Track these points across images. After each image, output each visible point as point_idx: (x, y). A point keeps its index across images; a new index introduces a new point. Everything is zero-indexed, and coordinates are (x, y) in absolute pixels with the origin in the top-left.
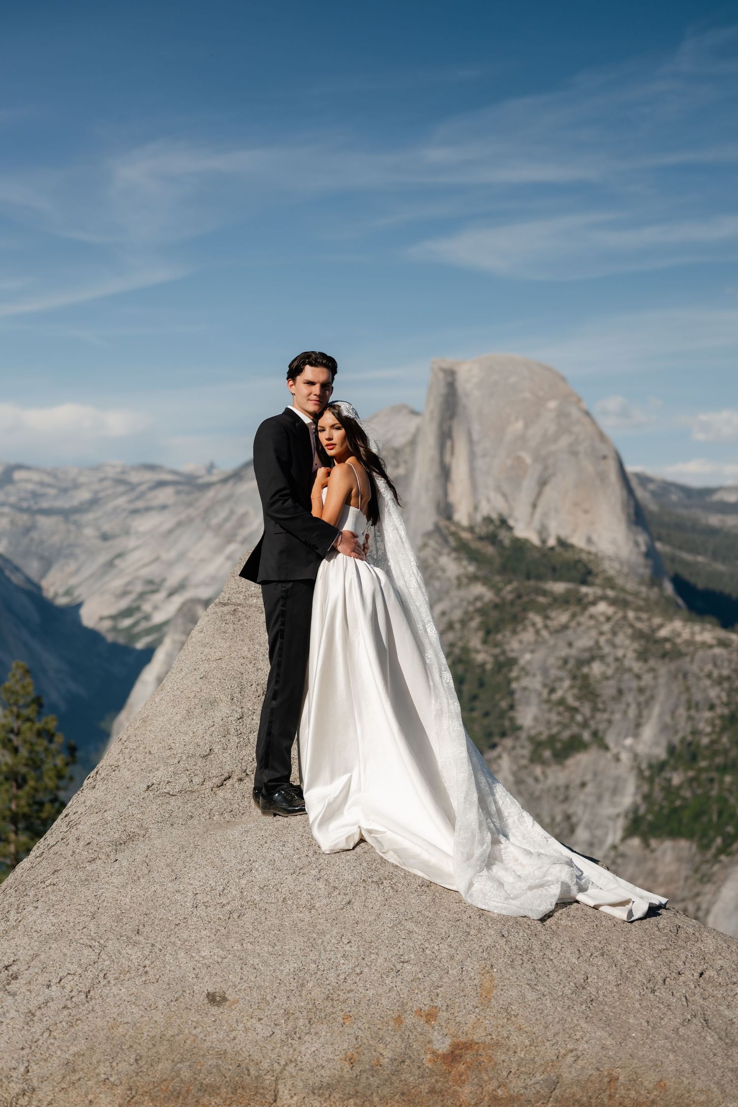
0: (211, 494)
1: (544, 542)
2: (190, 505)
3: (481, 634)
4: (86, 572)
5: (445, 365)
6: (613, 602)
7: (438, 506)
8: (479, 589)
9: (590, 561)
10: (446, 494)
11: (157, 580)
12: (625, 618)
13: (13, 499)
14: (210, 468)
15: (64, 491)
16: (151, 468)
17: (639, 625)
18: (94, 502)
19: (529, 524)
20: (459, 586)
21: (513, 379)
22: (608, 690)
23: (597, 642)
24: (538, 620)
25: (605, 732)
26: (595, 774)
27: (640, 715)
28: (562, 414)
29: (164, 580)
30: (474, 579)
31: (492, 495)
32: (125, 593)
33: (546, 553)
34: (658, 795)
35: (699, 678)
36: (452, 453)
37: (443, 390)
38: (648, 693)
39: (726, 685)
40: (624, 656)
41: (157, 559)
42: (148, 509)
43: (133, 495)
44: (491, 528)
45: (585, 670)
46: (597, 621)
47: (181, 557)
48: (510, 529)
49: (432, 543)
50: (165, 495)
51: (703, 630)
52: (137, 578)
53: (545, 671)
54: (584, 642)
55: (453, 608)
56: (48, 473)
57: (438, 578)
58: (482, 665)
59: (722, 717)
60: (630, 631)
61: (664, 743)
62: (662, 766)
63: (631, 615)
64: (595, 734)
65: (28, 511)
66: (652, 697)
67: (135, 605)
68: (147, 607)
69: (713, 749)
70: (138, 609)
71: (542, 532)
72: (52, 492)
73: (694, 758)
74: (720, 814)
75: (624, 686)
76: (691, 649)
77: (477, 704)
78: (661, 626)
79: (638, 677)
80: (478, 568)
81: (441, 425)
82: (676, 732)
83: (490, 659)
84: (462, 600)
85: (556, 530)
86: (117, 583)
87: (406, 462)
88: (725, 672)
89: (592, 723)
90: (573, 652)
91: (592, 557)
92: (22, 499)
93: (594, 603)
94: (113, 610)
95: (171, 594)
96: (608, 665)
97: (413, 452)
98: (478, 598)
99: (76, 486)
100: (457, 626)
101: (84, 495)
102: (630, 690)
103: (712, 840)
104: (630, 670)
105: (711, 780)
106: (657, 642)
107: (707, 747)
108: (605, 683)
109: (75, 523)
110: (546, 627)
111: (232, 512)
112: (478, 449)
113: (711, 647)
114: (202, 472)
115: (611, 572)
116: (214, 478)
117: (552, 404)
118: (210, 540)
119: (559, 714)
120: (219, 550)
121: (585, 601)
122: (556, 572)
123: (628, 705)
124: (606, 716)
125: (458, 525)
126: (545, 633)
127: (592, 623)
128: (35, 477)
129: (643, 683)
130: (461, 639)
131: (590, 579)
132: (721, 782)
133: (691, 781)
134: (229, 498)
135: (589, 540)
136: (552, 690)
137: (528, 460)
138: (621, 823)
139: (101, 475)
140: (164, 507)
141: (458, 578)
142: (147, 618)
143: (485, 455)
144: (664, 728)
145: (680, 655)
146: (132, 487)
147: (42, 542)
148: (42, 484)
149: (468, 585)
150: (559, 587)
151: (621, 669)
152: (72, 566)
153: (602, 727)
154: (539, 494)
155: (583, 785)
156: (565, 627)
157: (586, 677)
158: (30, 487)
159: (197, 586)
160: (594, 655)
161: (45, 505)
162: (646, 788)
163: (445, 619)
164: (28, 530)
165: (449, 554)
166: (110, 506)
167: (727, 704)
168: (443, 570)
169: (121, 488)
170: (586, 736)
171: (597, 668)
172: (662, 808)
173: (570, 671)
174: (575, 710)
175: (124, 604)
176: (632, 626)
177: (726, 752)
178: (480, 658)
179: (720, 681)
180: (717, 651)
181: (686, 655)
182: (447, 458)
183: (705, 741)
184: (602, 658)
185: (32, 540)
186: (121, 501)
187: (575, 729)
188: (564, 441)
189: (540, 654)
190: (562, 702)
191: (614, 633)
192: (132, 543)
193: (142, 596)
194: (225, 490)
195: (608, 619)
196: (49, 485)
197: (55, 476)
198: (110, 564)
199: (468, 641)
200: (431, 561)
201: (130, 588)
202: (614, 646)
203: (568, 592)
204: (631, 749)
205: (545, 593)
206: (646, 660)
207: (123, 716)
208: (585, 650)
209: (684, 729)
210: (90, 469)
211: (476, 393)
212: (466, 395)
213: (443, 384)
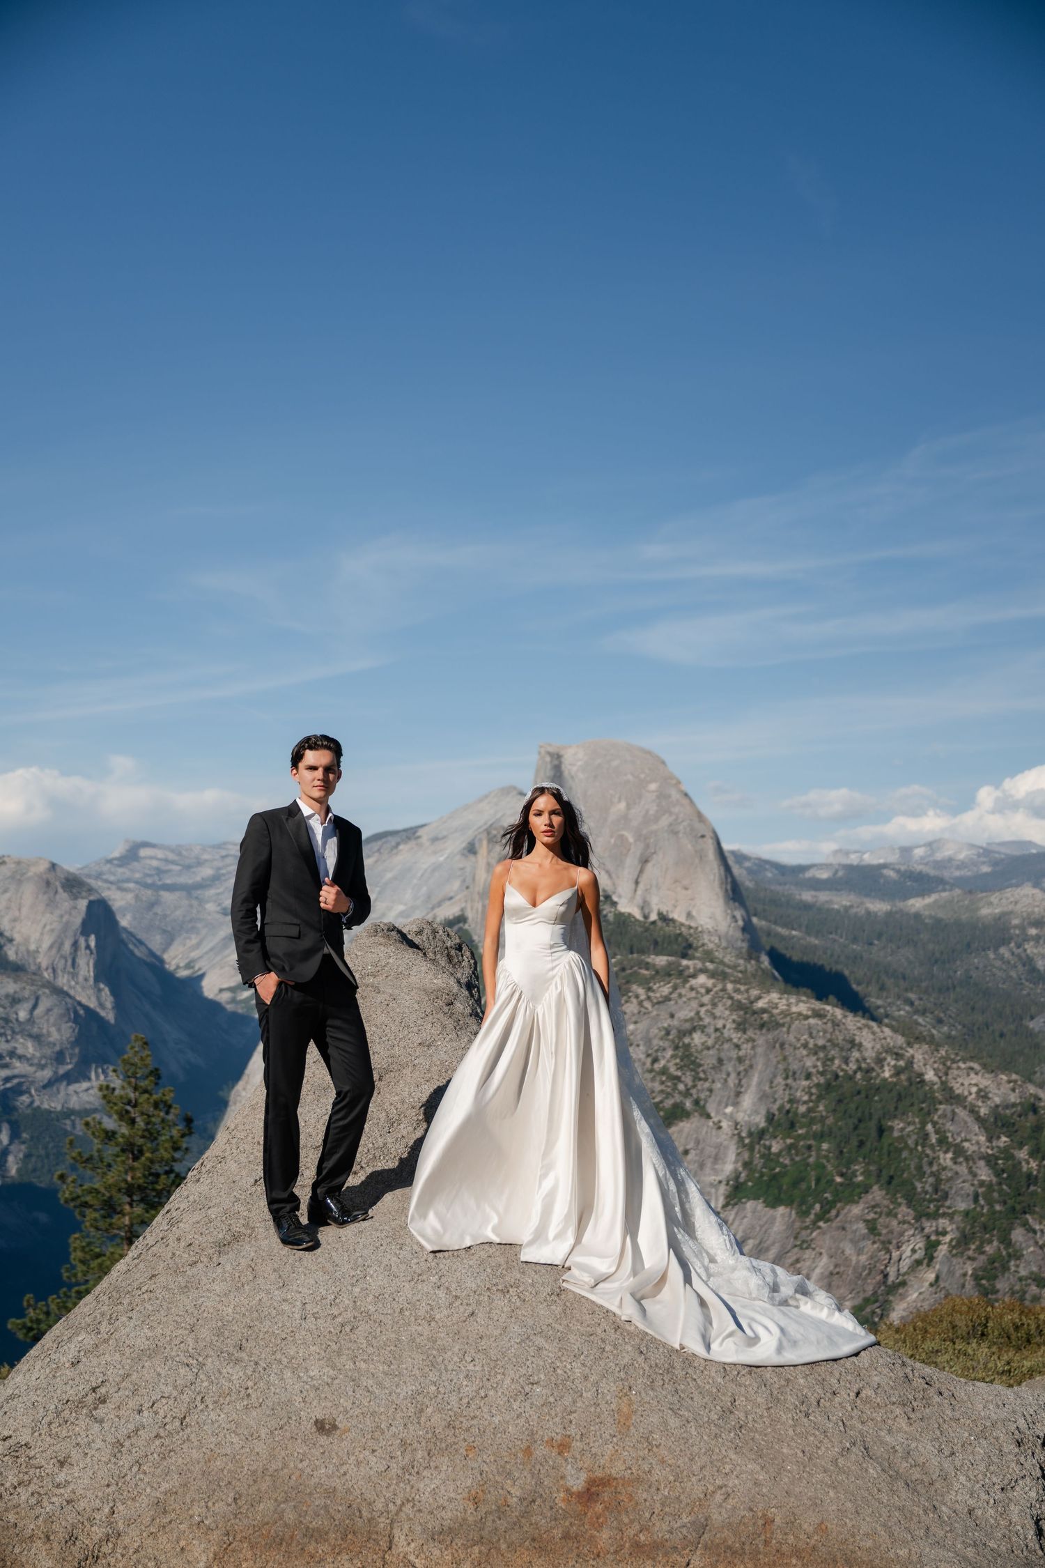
1: (646, 917)
4: (206, 946)
5: (551, 749)
6: (712, 975)
9: (691, 935)
12: (724, 990)
13: (137, 875)
15: (188, 867)
17: (737, 997)
19: (632, 899)
21: (615, 763)
22: (709, 1059)
23: (698, 1013)
24: (641, 991)
25: (706, 1101)
26: (698, 1142)
27: (740, 1085)
28: (662, 795)
33: (649, 927)
34: (758, 1162)
35: (795, 1048)
37: (550, 772)
38: (747, 1062)
39: (821, 1055)
40: (724, 1027)
45: (687, 1040)
46: (698, 992)
48: (614, 904)
51: (799, 1001)
53: (648, 1041)
54: (685, 1013)
56: (172, 851)
59: (818, 1085)
60: (729, 1002)
61: (763, 1112)
62: (762, 1134)
63: (730, 986)
64: (697, 1102)
65: (152, 886)
66: (751, 1066)
69: (811, 1120)
71: (644, 906)
72: (176, 868)
73: (792, 1125)
74: (818, 1180)
75: (723, 1055)
76: (788, 1019)
78: (759, 998)
79: (738, 1047)
82: (775, 1100)
85: (658, 905)
88: (821, 1042)
89: (694, 1091)
90: (675, 1022)
91: (692, 931)
92: (146, 876)
93: (694, 976)
94: (232, 983)
96: (709, 1036)
99: (200, 863)
101: (207, 872)
102: (730, 1059)
103: (812, 1207)
104: (730, 1040)
105: (809, 1148)
106: (755, 1013)
107: (804, 1116)
108: (705, 1052)
109: (196, 898)
110: (649, 998)
113: (807, 1017)
115: (711, 946)
117: (653, 786)
119: (662, 1083)
121: (686, 973)
122: (658, 946)
123: (728, 1075)
124: (707, 1085)
126: (647, 1004)
127: (693, 994)
128: (160, 854)
129: (741, 1053)
131: (690, 952)
132: (819, 1149)
133: (790, 1147)
135: (689, 915)
136: (655, 1060)
137: (631, 840)
138: (723, 1189)
139: (224, 853)
144: (763, 1097)
145: (779, 1025)
147: (165, 916)
148: (166, 861)
150: (661, 960)
151: (721, 1039)
152: (194, 941)
153: (702, 1096)
154: (641, 871)
155: (686, 1152)
156: (667, 999)
157: (687, 1047)
158: (155, 863)
160: (695, 1026)
161: (169, 881)
162: (746, 1156)
164: (152, 905)
167: (822, 1074)
170: (688, 1104)
171: (697, 1038)
172: (762, 1175)
173: (673, 1041)
174: (678, 1078)
176: (731, 998)
177: (822, 1119)
179: (815, 1051)
180: (812, 1021)
181: (783, 1025)
183: (802, 1109)
184: (703, 1029)
185: (156, 914)
187: (678, 1098)
188: (665, 821)
189: (642, 1026)
190: (664, 1071)
191: (714, 1005)
195: (708, 991)
196: (173, 862)
197: (180, 854)
202: (715, 1018)
203: (670, 964)
204: (731, 1117)
205: (647, 966)
206: (744, 1031)
207: (240, 1085)
208: (686, 1021)
209: (782, 1096)
210: (214, 847)
211: (581, 776)
212: (572, 777)
213: (549, 767)
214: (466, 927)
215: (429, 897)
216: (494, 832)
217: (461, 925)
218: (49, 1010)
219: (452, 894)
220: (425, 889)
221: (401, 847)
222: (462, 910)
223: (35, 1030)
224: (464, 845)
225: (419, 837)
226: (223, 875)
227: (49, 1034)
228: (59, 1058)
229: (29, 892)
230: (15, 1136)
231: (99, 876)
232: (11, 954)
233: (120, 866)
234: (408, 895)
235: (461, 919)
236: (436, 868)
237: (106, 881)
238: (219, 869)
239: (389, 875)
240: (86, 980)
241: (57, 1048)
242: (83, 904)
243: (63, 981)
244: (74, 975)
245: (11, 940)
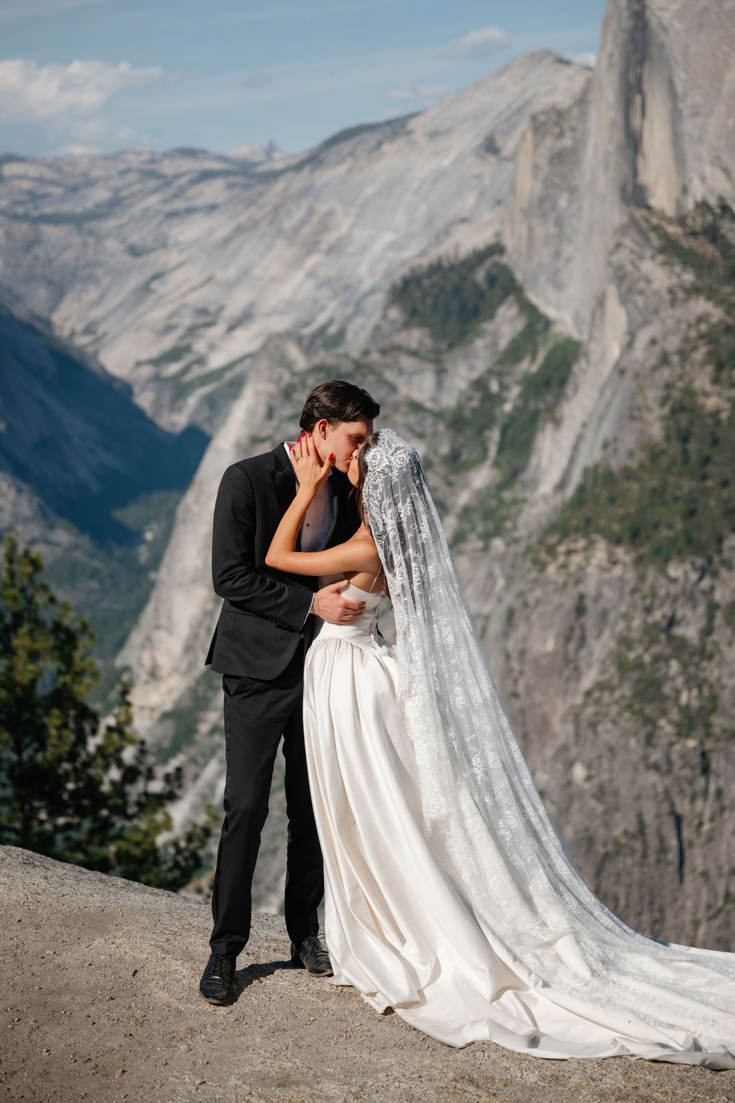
0: (280, 186)
2: (251, 203)
3: (709, 369)
4: (112, 301)
7: (623, 189)
8: (701, 306)
10: (635, 173)
11: (212, 309)
14: (270, 150)
15: (73, 189)
16: (190, 153)
18: (115, 204)
20: (673, 302)
29: (222, 308)
30: (694, 291)
31: (708, 170)
32: (169, 328)
36: (643, 113)
37: (627, 24)
41: (210, 279)
42: (190, 211)
43: (169, 192)
44: (709, 219)
47: (244, 275)
49: (628, 242)
50: (213, 191)
52: (185, 306)
55: (666, 335)
56: (50, 166)
57: (641, 293)
58: (716, 414)
65: (24, 218)
67: (183, 344)
68: (200, 347)
70: (188, 349)
72: (57, 191)
77: (711, 469)
80: (699, 276)
81: (624, 75)
83: (726, 405)
84: (679, 322)
86: (158, 315)
87: (573, 129)
92: (15, 203)
94: (154, 353)
95: (232, 328)
97: (584, 114)
98: (700, 320)
99: (90, 183)
100: (675, 359)
101: (101, 194)
109: (90, 233)
111: (311, 211)
112: (685, 107)
114: (259, 157)
116: (279, 165)
118: (282, 251)
120: (296, 263)
125: (662, 216)
128: (32, 171)
130: (681, 377)
134: (306, 191)
139: (122, 166)
140: (212, 208)
141: (671, 291)
142: (201, 361)
143: (695, 114)
146: (166, 181)
147: (50, 261)
148: (41, 180)
149: (685, 300)
152: (93, 293)
158: (26, 185)
159: (268, 315)
161: (48, 210)
163: (657, 350)
164: (30, 245)
165: (653, 257)
166: (138, 209)
168: (648, 281)
169: (152, 184)
175: (168, 342)
178: (711, 403)
182: (636, 122)
185: (36, 258)
186: (153, 201)
192: (173, 258)
193: (192, 331)
194: (298, 181)
196: (52, 182)
197: (59, 170)
198: (145, 289)
199: (692, 380)
200: (629, 268)
201: (175, 321)
210: (106, 158)
211: (678, 26)
212: (664, 29)
213: (625, 14)
214: (504, 260)
215: (430, 220)
216: (542, 118)
217: (496, 258)
219: (465, 214)
220: (423, 209)
221: (386, 147)
222: (498, 235)
224: (479, 140)
225: (410, 132)
226: (125, 199)
234: (400, 218)
235: (497, 249)
236: (439, 176)
238: (117, 190)
239: (369, 190)
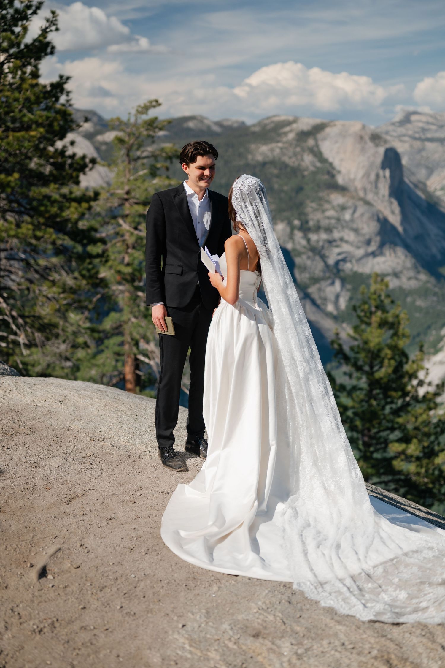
13: (410, 132)
15: (441, 127)
56: (431, 117)
65: (420, 139)
72: (433, 127)
92: (416, 132)
128: (424, 119)
147: (428, 158)
148: (428, 123)
158: (421, 125)
161: (429, 135)
164: (420, 151)
185: (422, 157)
196: (433, 124)
197: (435, 118)
218: (362, 215)
223: (355, 226)
227: (363, 229)
228: (368, 242)
229: (350, 143)
230: (343, 286)
231: (387, 133)
232: (340, 180)
233: (400, 126)
237: (392, 136)
240: (384, 196)
241: (367, 237)
242: (381, 150)
243: (370, 197)
244: (377, 194)
245: (339, 172)
